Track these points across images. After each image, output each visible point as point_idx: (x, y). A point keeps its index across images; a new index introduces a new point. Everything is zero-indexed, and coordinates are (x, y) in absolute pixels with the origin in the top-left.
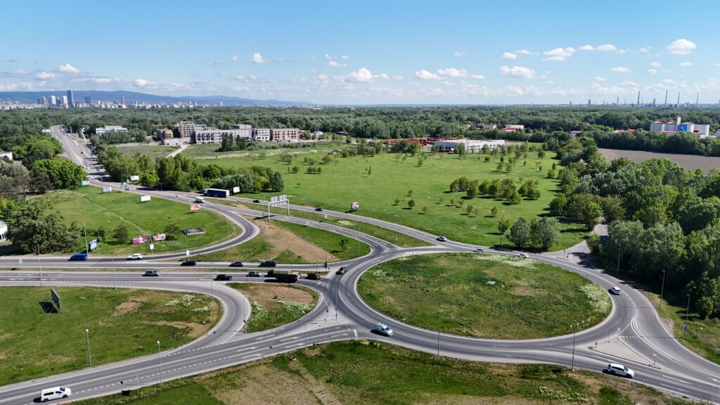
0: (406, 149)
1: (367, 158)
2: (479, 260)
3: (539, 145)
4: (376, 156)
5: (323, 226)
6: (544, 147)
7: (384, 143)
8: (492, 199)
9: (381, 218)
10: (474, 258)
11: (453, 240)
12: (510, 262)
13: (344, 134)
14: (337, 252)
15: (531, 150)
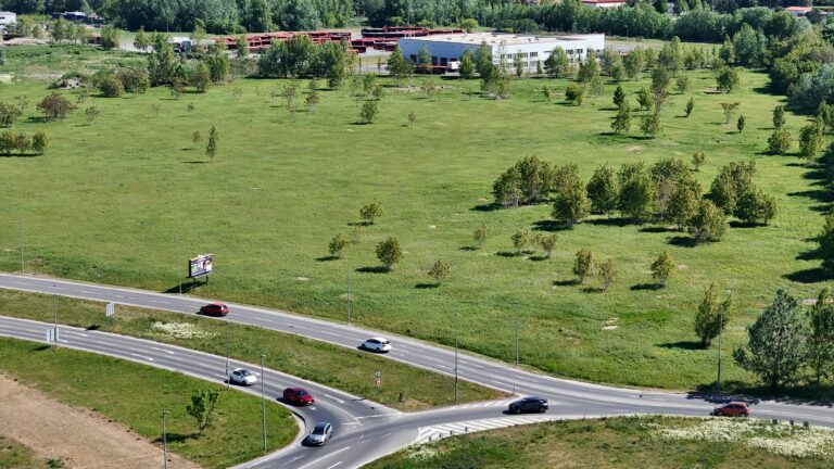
0: (306, 64)
1: (186, 99)
2: (672, 441)
3: (709, 51)
4: (214, 91)
5: (105, 343)
6: (725, 55)
7: (231, 47)
8: (633, 228)
9: (296, 307)
10: (653, 434)
11: (561, 374)
12: (770, 443)
13: (87, 20)
14: (181, 438)
15: (690, 64)
